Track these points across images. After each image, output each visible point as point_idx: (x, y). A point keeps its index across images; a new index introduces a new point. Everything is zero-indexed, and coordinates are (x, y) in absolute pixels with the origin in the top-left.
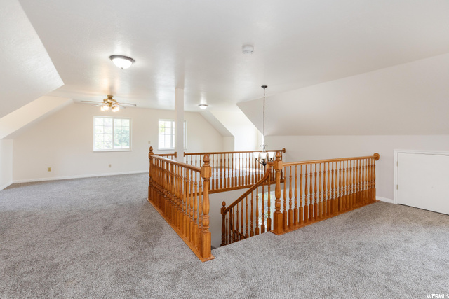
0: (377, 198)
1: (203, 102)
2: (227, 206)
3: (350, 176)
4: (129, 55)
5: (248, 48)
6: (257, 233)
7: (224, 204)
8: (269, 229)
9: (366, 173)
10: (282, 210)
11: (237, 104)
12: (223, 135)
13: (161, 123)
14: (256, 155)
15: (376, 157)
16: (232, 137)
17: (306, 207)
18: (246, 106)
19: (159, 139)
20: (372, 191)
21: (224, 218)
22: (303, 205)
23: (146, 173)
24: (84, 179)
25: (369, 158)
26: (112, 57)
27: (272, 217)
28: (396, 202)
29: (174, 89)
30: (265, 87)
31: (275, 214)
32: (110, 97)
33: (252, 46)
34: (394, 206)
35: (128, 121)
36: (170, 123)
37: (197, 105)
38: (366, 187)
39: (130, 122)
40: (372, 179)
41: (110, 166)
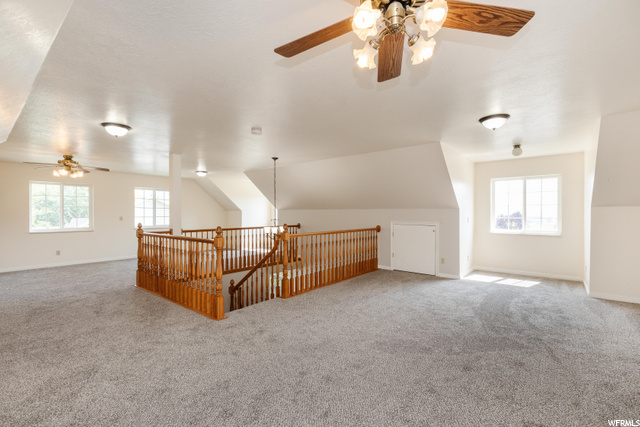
0: (379, 267)
1: (201, 167)
2: (235, 285)
3: (353, 246)
4: (125, 123)
5: (256, 131)
6: (267, 299)
7: (232, 282)
8: (278, 295)
9: (369, 244)
10: (289, 277)
11: (246, 173)
12: (228, 208)
13: (138, 193)
14: (267, 230)
15: (378, 229)
16: (239, 211)
17: (311, 274)
18: (255, 175)
19: (136, 215)
20: (374, 262)
21: (232, 297)
22: (309, 273)
23: (132, 259)
24: (15, 272)
25: (372, 230)
26: (104, 124)
27: (280, 285)
28: (392, 269)
29: (168, 154)
30: (275, 159)
31: (283, 281)
32: (69, 158)
33: (260, 129)
34: (390, 271)
35: (87, 188)
36: (151, 192)
37: (193, 171)
38: (369, 257)
39: (90, 191)
40: (375, 249)
41: (58, 253)
